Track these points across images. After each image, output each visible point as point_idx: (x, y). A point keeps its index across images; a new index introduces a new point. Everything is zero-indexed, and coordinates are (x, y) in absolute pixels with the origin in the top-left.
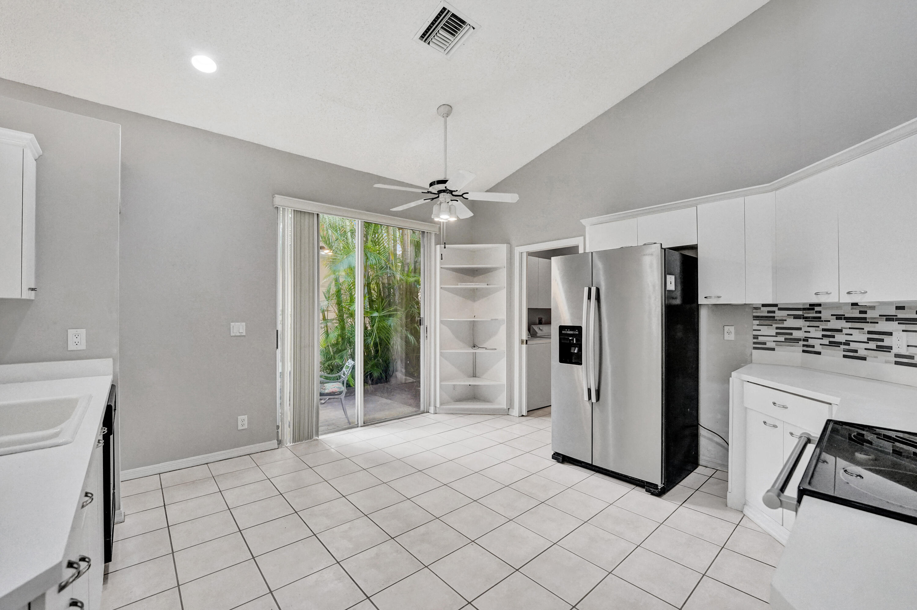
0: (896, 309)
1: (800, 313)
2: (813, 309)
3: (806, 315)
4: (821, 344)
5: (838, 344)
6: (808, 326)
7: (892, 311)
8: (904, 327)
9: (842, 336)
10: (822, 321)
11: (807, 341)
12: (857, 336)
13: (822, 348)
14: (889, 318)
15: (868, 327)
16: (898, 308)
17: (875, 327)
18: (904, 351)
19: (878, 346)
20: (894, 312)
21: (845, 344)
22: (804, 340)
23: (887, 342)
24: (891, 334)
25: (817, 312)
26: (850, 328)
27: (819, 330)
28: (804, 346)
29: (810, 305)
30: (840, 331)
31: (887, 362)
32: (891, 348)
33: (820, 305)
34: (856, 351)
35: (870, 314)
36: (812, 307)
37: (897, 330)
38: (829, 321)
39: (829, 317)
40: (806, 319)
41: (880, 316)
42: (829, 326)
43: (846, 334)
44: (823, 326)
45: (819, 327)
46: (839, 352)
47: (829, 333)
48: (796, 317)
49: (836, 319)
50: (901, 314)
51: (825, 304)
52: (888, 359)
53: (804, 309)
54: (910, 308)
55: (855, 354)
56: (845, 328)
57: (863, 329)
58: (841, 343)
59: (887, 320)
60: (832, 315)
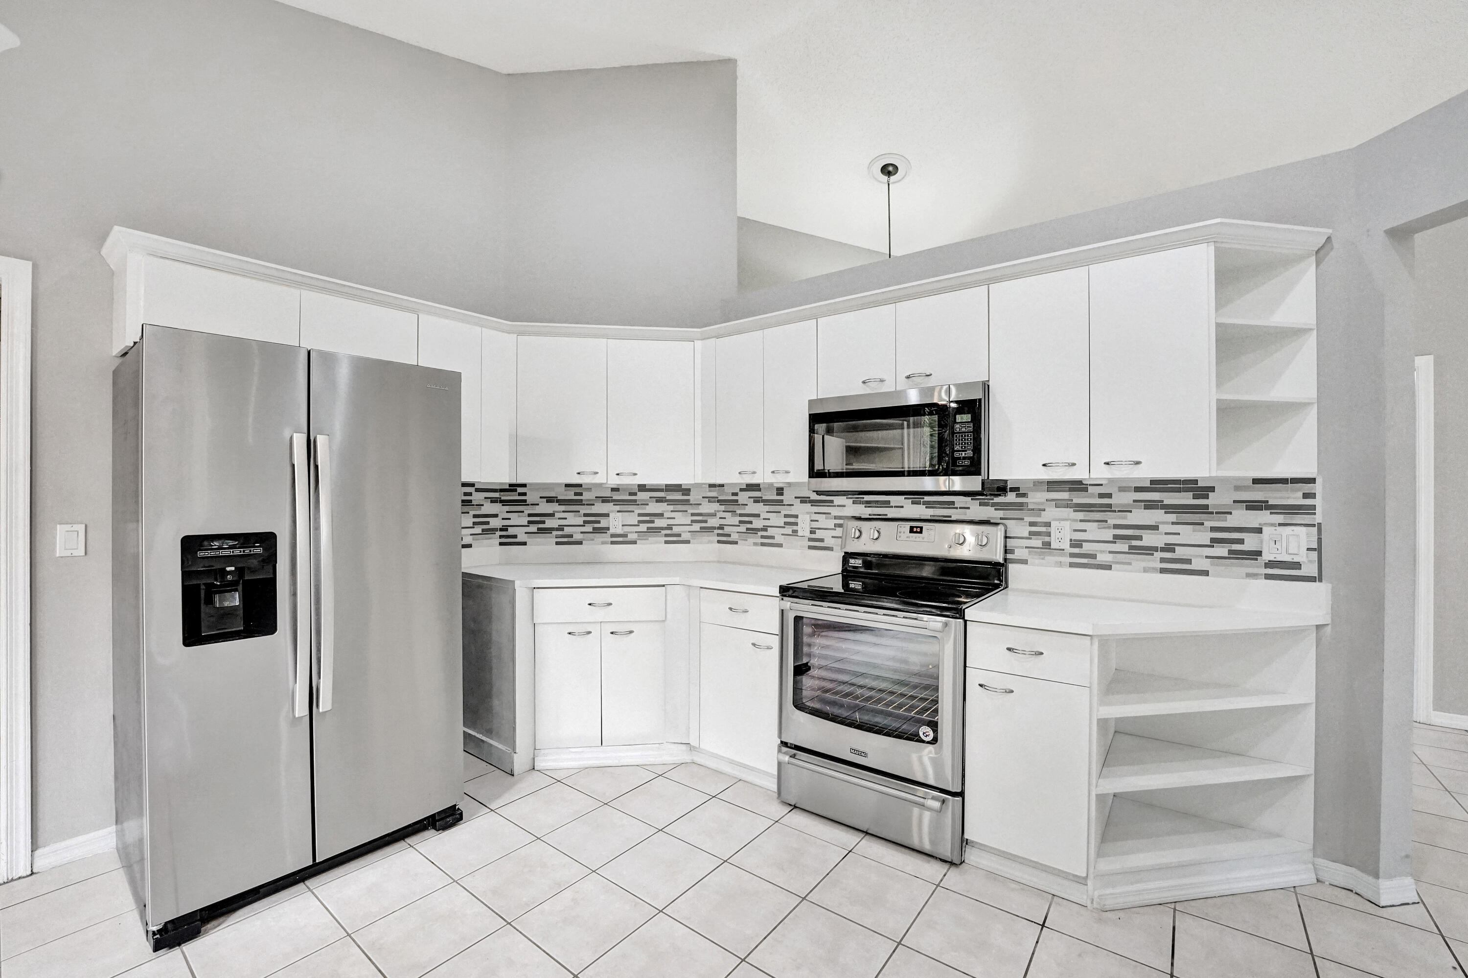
0: (611, 491)
1: (496, 495)
2: (516, 490)
3: (503, 498)
4: (526, 533)
5: (549, 530)
6: (507, 512)
7: (608, 494)
8: (618, 508)
9: (554, 521)
10: (528, 505)
11: (507, 530)
12: (572, 519)
13: (529, 537)
14: (605, 500)
15: (584, 510)
16: (613, 490)
17: (591, 509)
18: (619, 531)
19: (594, 529)
20: (610, 494)
21: (557, 529)
22: (501, 530)
23: (604, 523)
24: (607, 515)
25: (520, 494)
26: (563, 512)
27: (524, 515)
28: (501, 537)
29: (510, 485)
30: (552, 515)
31: (603, 543)
32: (608, 529)
33: (524, 485)
34: (571, 536)
35: (586, 496)
36: (513, 487)
37: (612, 511)
38: (538, 504)
39: (538, 500)
40: (504, 502)
41: (596, 497)
42: (537, 510)
43: (559, 519)
44: (528, 510)
45: (523, 512)
46: (551, 539)
47: (537, 519)
48: (493, 501)
49: (547, 502)
50: (616, 496)
51: (531, 484)
52: (606, 539)
53: (502, 490)
54: (624, 490)
55: (570, 540)
56: (557, 512)
57: (579, 512)
58: (553, 529)
59: (603, 501)
60: (541, 497)
